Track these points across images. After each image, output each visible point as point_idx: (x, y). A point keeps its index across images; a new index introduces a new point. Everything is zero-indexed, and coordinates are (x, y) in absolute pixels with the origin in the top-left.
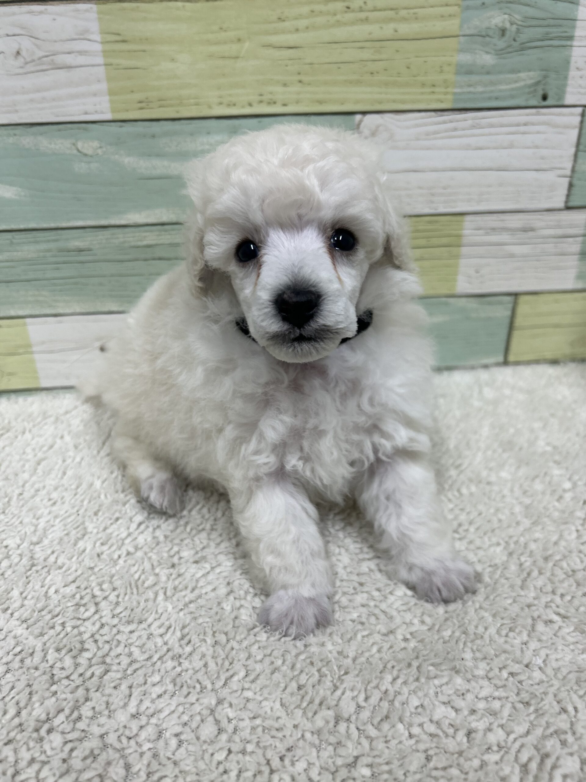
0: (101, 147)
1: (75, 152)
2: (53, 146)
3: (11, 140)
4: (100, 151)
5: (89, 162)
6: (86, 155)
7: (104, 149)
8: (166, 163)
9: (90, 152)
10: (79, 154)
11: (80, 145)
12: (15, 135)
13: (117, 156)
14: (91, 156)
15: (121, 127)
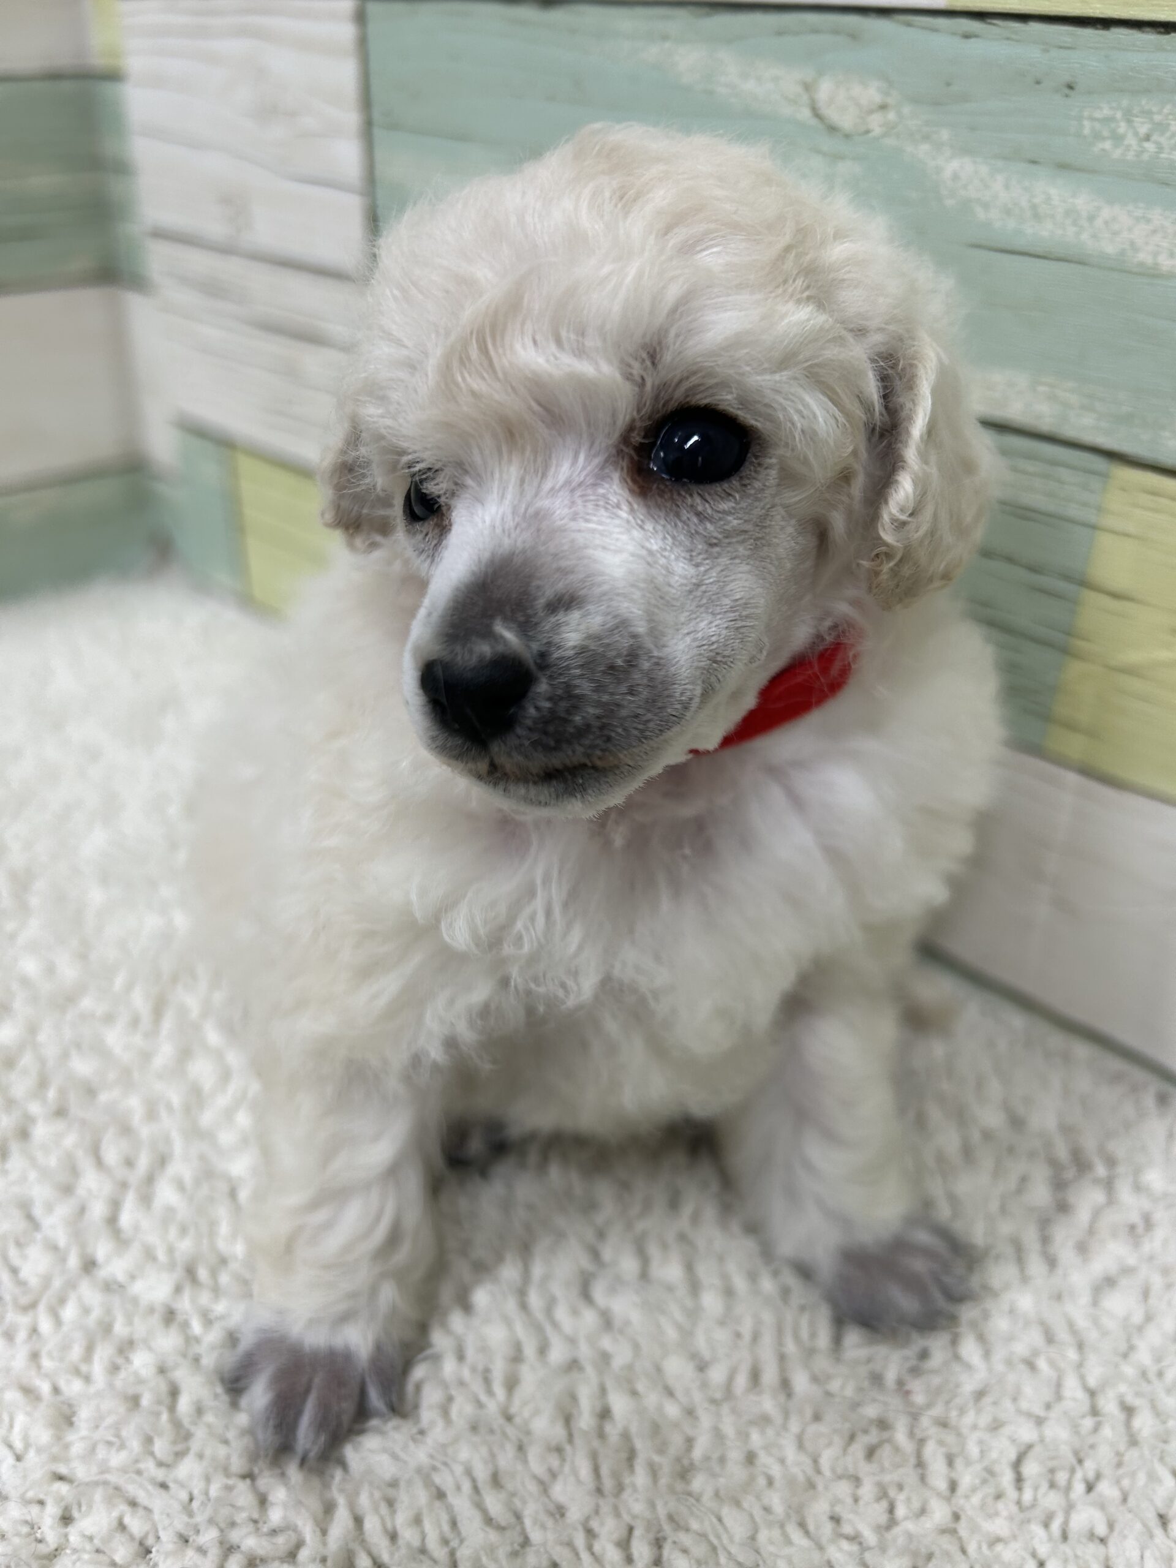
0: (883, 107)
1: (805, 114)
2: (750, 85)
3: (653, 52)
4: (875, 122)
5: (837, 157)
6: (832, 129)
7: (891, 116)
8: (1083, 202)
9: (846, 121)
10: (814, 122)
11: (825, 89)
12: (665, 38)
13: (925, 147)
14: (847, 136)
15: (967, 36)
